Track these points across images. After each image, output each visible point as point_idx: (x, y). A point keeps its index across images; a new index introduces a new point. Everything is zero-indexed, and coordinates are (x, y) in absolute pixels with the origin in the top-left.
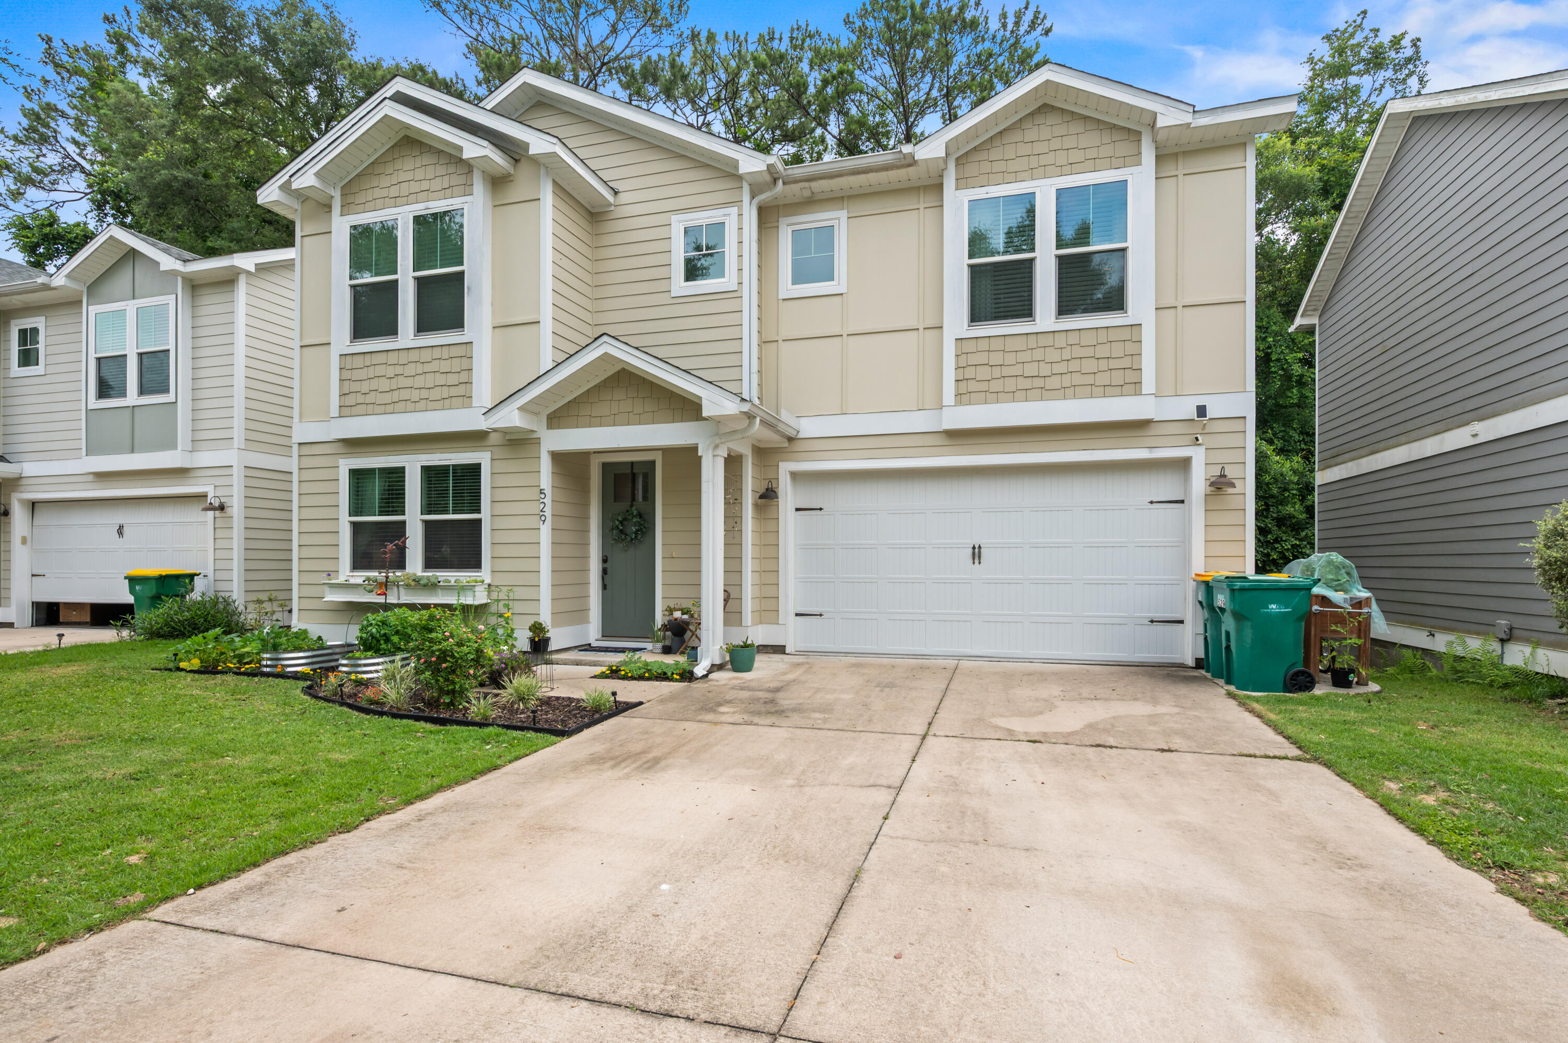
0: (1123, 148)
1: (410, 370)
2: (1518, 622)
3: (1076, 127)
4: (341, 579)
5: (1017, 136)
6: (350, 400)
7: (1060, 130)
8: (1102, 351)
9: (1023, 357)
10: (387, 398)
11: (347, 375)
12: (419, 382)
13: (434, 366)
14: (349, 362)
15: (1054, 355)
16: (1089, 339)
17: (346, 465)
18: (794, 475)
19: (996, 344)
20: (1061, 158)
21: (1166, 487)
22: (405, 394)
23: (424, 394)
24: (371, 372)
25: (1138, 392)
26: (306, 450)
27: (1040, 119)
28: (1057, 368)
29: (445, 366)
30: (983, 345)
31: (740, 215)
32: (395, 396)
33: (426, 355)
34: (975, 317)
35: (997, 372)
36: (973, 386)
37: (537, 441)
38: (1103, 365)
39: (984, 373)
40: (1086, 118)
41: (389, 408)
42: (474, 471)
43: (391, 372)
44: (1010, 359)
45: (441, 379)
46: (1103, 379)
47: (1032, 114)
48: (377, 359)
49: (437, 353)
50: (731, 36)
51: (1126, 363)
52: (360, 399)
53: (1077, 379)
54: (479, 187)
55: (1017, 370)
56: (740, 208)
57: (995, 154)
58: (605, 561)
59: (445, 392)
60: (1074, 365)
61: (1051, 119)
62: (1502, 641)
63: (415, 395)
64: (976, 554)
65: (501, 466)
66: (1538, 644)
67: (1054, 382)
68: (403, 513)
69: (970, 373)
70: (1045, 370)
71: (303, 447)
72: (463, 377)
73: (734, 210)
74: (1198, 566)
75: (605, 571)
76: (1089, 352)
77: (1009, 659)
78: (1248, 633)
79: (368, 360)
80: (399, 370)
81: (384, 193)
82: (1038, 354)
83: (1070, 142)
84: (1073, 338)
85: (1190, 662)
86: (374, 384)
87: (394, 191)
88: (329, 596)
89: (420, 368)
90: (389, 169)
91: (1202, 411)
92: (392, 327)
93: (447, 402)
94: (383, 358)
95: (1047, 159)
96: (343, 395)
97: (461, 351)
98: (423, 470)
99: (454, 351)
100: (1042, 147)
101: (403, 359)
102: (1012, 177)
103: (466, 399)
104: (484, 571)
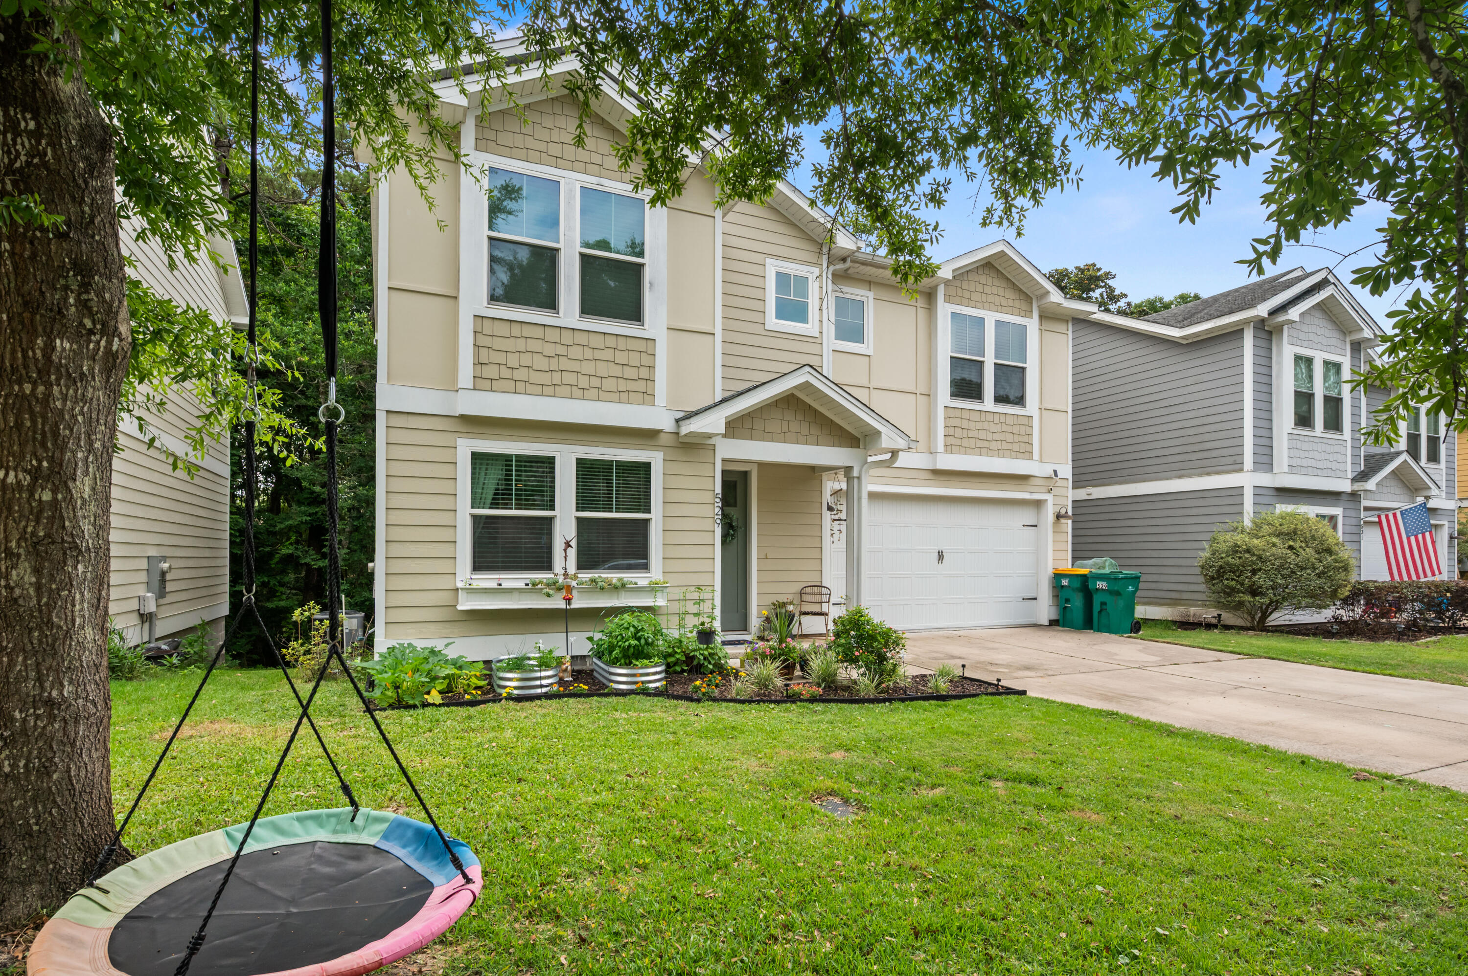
0: (1024, 305)
1: (577, 352)
3: (1004, 284)
4: (462, 584)
5: (975, 277)
6: (490, 372)
7: (996, 282)
8: (1016, 429)
9: (978, 425)
10: (545, 378)
11: (485, 341)
12: (588, 368)
13: (608, 355)
14: (487, 326)
15: (993, 427)
16: (1009, 420)
17: (468, 447)
19: (965, 414)
20: (996, 300)
21: (1028, 516)
22: (570, 378)
23: (596, 382)
24: (521, 345)
25: (1031, 458)
26: (400, 421)
27: (986, 270)
28: (995, 436)
29: (621, 358)
30: (958, 413)
31: (820, 276)
32: (557, 378)
33: (597, 341)
34: (954, 394)
35: (965, 433)
36: (953, 441)
37: (714, 448)
38: (1016, 438)
39: (958, 432)
40: (1008, 279)
41: (549, 390)
42: (643, 469)
43: (549, 350)
44: (972, 426)
45: (616, 371)
46: (1016, 447)
47: (982, 266)
48: (527, 331)
49: (611, 341)
51: (1025, 439)
52: (505, 373)
53: (1005, 446)
55: (976, 434)
56: (819, 270)
57: (965, 285)
59: (622, 385)
60: (1003, 436)
61: (992, 273)
63: (584, 382)
64: (941, 556)
65: (673, 467)
67: (993, 445)
68: (552, 507)
69: (951, 431)
70: (989, 436)
71: (392, 416)
72: (644, 373)
73: (814, 270)
74: (1050, 565)
76: (1009, 429)
79: (516, 330)
80: (561, 350)
81: (542, 146)
82: (986, 425)
83: (1001, 292)
84: (1002, 418)
85: (1047, 623)
86: (526, 359)
87: (555, 149)
88: (466, 604)
89: (589, 354)
90: (548, 122)
91: (1055, 472)
92: (550, 303)
93: (624, 396)
94: (538, 332)
95: (990, 298)
96: (478, 363)
97: (642, 346)
98: (580, 462)
99: (632, 344)
100: (987, 290)
101: (567, 338)
102: (972, 304)
103: (648, 397)
104: (656, 571)
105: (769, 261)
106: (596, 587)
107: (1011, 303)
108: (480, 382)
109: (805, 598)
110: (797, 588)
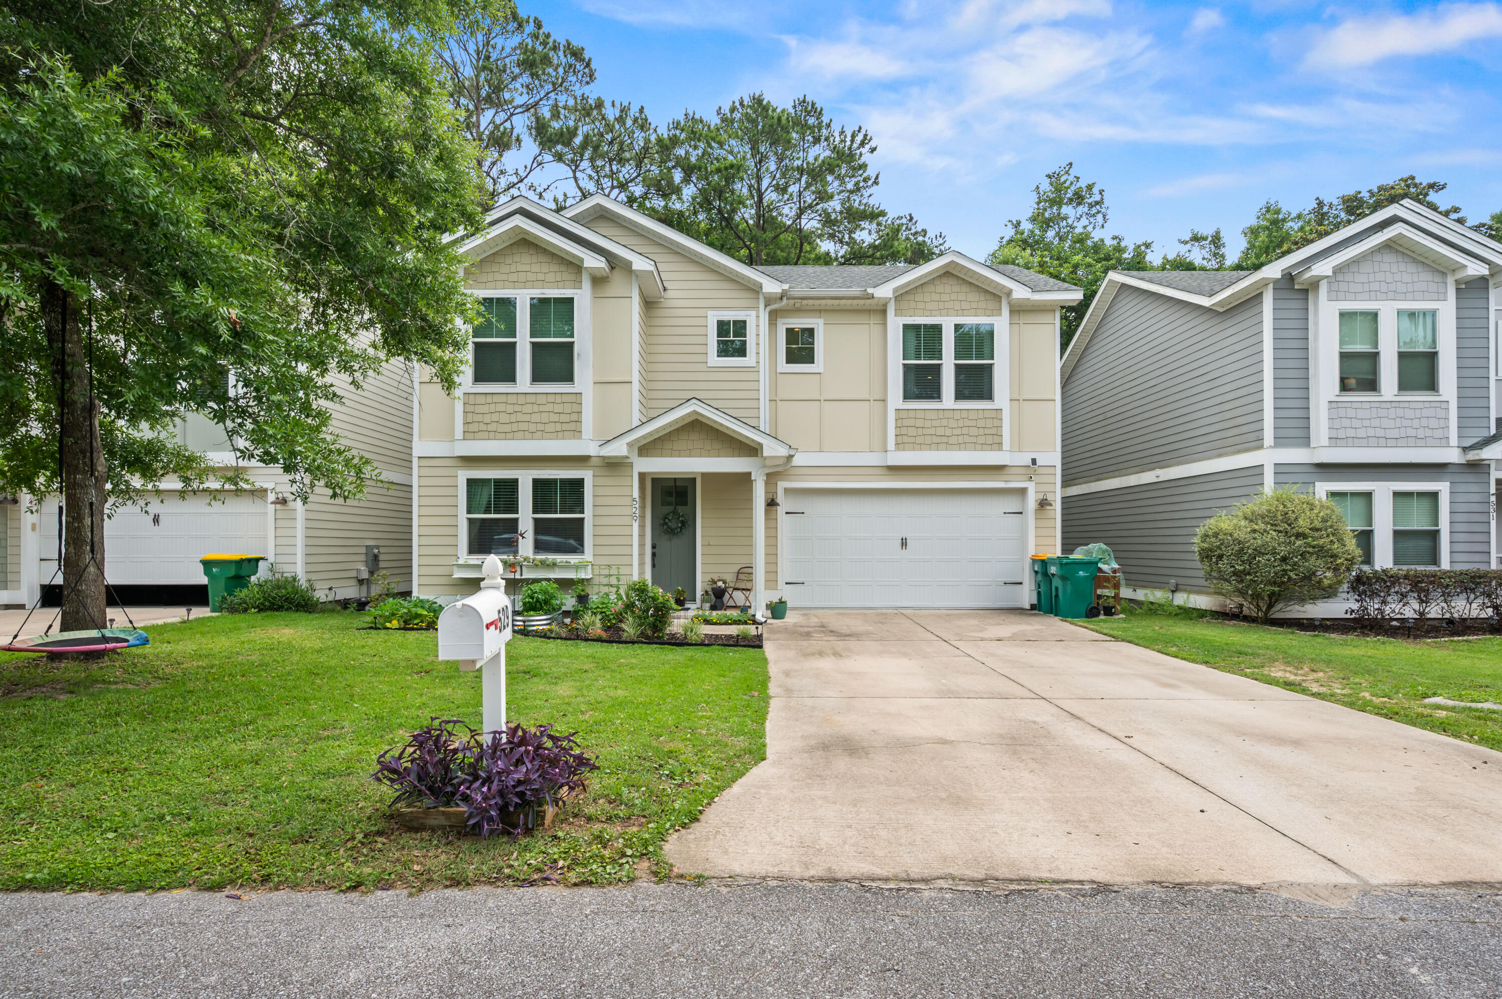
0: (991, 305)
1: (528, 409)
2: (1181, 581)
3: (965, 288)
4: (461, 562)
5: (931, 288)
6: (473, 427)
7: (956, 288)
8: (981, 423)
9: (936, 423)
10: (507, 428)
11: (470, 409)
12: (536, 418)
13: (549, 407)
14: (472, 399)
15: (953, 424)
16: (973, 415)
17: (463, 475)
18: (787, 490)
19: (920, 415)
20: (957, 306)
21: (1012, 504)
22: (524, 427)
23: (540, 427)
24: (492, 408)
25: (1000, 449)
26: (425, 463)
27: (944, 280)
28: (956, 432)
29: (558, 408)
30: (912, 414)
31: (758, 317)
32: (515, 427)
33: (541, 399)
34: (907, 396)
35: (920, 431)
36: (906, 439)
37: (631, 465)
38: (981, 431)
39: (912, 431)
40: (971, 283)
41: (510, 435)
42: (579, 484)
43: (510, 409)
44: (928, 424)
45: (555, 418)
46: (981, 440)
47: (940, 276)
48: (496, 399)
49: (551, 398)
50: (617, 104)
51: (994, 431)
52: (483, 427)
53: (967, 439)
54: (586, 284)
55: (932, 431)
56: (758, 312)
57: (919, 297)
58: (654, 547)
59: (559, 427)
60: (965, 431)
61: (952, 281)
62: (1173, 592)
63: (532, 427)
64: (904, 543)
65: (601, 481)
66: (1190, 592)
67: (953, 440)
68: (517, 512)
69: (904, 431)
70: (949, 432)
71: (424, 460)
72: (574, 417)
73: (753, 313)
74: (1032, 551)
75: (654, 555)
76: (973, 423)
77: (926, 609)
78: (1069, 588)
79: (489, 399)
80: (517, 408)
81: (505, 277)
82: (944, 423)
83: (962, 297)
84: (964, 414)
85: (1028, 607)
86: (495, 417)
87: (513, 277)
88: (459, 574)
89: (536, 408)
90: (509, 260)
91: (1034, 461)
92: (510, 377)
93: (560, 434)
94: (503, 398)
95: (949, 305)
96: (466, 423)
97: (572, 398)
98: (535, 481)
99: (565, 398)
100: (945, 297)
101: (522, 400)
102: (928, 313)
103: (577, 433)
104: (588, 555)
105: (710, 313)
106: (544, 565)
107: (975, 305)
108: (468, 434)
109: (741, 576)
110: (736, 568)
